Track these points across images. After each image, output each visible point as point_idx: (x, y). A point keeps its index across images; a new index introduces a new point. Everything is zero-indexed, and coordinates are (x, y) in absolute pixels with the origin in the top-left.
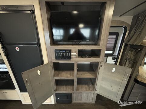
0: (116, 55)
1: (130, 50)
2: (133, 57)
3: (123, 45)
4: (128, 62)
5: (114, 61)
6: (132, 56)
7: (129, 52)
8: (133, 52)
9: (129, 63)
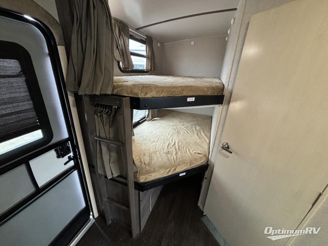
0: (66, 135)
1: (95, 113)
2: (111, 130)
3: (71, 99)
4: (104, 149)
5: (70, 159)
6: (107, 127)
7: (96, 116)
8: (104, 116)
9: (109, 150)
